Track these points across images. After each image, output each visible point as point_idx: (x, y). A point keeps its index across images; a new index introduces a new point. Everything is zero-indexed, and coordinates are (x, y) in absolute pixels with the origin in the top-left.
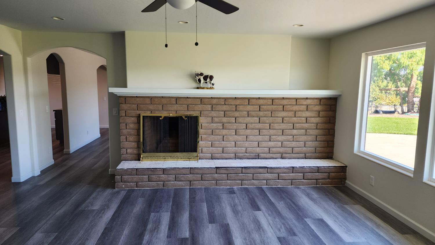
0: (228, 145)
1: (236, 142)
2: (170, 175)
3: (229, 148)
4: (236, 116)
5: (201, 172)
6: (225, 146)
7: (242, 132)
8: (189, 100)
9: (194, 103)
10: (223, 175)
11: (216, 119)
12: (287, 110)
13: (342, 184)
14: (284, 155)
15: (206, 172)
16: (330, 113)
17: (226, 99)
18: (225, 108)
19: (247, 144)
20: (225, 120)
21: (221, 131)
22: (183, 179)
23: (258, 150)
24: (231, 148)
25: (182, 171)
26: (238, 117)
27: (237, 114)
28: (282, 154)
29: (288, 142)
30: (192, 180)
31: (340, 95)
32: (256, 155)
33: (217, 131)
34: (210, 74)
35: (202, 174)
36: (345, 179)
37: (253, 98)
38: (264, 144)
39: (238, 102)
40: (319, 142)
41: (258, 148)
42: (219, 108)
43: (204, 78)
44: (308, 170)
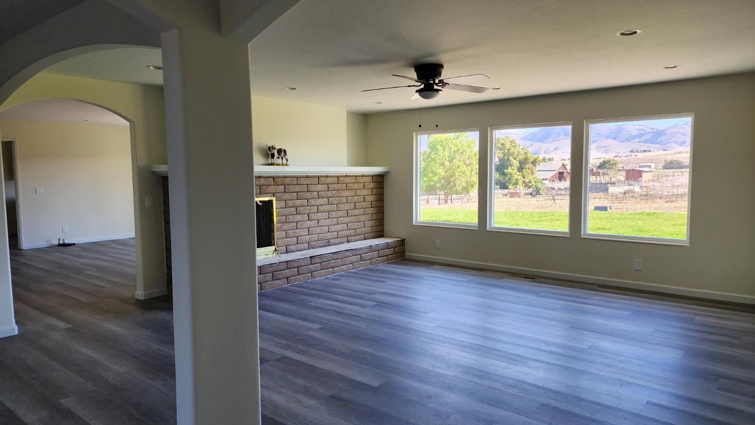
0: (302, 234)
1: (310, 229)
2: (267, 273)
3: (302, 237)
4: (308, 197)
5: (296, 265)
6: (299, 235)
7: (313, 216)
8: (262, 180)
9: (267, 184)
10: (317, 265)
11: (290, 203)
12: (350, 188)
13: (403, 257)
14: (350, 238)
15: (302, 264)
16: (380, 190)
17: (298, 178)
18: (297, 188)
19: (319, 230)
20: (298, 202)
21: (295, 216)
22: (281, 276)
23: (329, 235)
24: (305, 237)
25: (280, 266)
26: (309, 199)
27: (309, 195)
28: (347, 237)
29: (352, 224)
30: (289, 276)
31: (387, 173)
32: (327, 242)
33: (291, 217)
34: (283, 148)
35: (298, 268)
36: (404, 252)
37: (323, 177)
38: (333, 228)
39: (309, 181)
40: (374, 221)
41: (329, 234)
42: (292, 188)
43: (278, 152)
44: (381, 248)
